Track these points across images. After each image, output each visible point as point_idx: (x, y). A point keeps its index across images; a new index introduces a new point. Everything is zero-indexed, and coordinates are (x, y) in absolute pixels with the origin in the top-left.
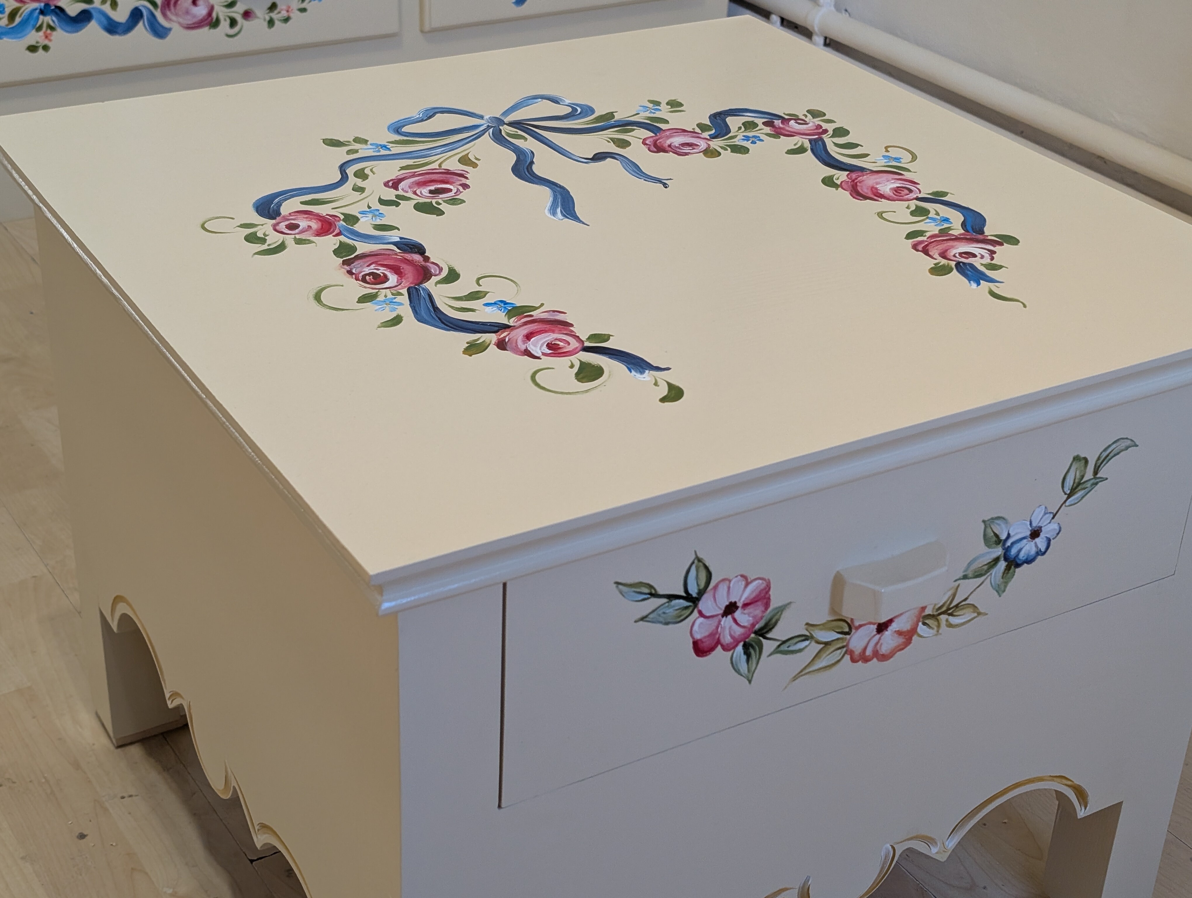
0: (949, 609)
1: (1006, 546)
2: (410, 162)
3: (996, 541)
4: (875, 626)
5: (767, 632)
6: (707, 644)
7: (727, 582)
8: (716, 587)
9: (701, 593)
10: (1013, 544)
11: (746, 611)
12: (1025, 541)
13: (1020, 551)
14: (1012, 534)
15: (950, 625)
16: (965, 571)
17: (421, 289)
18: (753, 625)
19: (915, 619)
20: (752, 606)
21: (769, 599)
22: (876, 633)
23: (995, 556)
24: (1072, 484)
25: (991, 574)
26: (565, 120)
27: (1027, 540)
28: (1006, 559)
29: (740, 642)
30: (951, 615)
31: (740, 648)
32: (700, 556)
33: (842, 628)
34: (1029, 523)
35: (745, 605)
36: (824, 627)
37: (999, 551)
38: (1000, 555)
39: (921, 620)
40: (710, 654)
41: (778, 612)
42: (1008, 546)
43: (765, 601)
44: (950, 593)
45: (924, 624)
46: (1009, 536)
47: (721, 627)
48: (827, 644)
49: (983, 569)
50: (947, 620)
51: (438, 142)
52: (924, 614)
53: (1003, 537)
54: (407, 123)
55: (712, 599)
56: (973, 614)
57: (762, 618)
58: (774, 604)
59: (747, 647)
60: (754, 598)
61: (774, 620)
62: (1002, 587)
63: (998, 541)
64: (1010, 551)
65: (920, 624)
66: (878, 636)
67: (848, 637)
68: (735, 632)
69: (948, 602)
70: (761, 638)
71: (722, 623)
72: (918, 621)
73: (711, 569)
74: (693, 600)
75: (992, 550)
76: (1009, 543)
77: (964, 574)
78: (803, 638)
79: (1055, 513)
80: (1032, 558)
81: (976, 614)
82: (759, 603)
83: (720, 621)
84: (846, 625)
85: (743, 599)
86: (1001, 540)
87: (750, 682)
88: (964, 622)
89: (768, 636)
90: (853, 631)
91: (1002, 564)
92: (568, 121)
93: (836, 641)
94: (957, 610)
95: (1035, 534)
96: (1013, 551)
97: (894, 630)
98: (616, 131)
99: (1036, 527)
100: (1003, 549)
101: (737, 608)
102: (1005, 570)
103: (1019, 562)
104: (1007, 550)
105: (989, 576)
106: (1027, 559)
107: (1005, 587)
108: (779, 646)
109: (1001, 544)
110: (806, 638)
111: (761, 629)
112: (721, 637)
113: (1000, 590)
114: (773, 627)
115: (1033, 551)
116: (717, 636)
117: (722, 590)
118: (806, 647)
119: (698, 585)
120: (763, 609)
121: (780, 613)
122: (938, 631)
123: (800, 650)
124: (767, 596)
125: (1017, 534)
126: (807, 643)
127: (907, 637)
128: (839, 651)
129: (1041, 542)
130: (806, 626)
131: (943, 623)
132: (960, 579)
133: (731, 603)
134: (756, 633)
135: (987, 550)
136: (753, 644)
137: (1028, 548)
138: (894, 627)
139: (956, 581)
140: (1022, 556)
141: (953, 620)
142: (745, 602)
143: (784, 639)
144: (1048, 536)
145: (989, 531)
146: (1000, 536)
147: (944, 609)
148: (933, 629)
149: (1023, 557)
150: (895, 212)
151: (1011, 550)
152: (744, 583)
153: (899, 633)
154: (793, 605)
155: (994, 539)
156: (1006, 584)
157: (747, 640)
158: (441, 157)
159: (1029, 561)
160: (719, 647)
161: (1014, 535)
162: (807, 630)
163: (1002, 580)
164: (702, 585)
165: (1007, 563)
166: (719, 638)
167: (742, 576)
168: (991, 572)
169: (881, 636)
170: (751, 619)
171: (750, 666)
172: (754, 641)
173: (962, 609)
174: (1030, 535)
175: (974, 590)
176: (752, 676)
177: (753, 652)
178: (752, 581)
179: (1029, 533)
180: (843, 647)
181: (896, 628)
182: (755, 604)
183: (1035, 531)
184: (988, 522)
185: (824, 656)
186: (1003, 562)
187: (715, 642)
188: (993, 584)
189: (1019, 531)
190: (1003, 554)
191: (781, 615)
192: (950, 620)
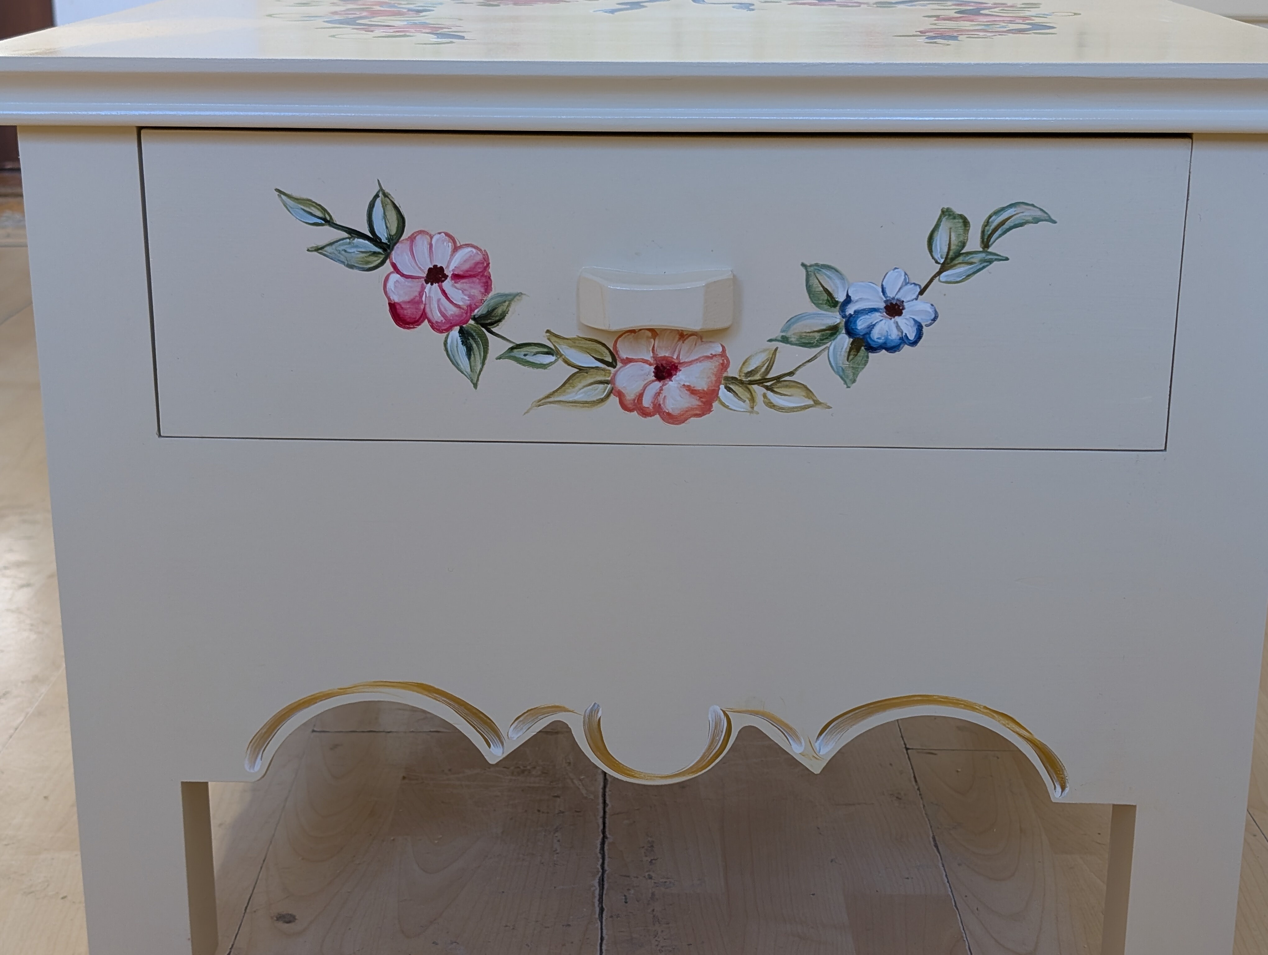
0: (765, 380)
1: (847, 314)
3: (828, 300)
4: (652, 368)
5: (492, 324)
6: (409, 312)
7: (428, 237)
8: (412, 238)
9: (394, 240)
10: (858, 313)
11: (458, 286)
12: (877, 315)
13: (871, 327)
14: (853, 297)
15: (770, 404)
16: (782, 331)
18: (471, 308)
19: (714, 378)
20: (466, 280)
21: (489, 278)
22: (654, 378)
23: (830, 322)
24: (945, 249)
25: (829, 348)
27: (879, 314)
28: (850, 332)
29: (456, 325)
30: (767, 388)
31: (455, 333)
32: (386, 189)
33: (601, 354)
34: (880, 289)
35: (457, 277)
36: (574, 342)
37: (835, 318)
38: (838, 324)
39: (723, 382)
40: (415, 327)
41: (505, 302)
42: (851, 315)
43: (484, 280)
44: (763, 356)
45: (729, 389)
46: (848, 300)
47: (427, 297)
48: (581, 370)
49: (814, 338)
52: (725, 375)
55: (409, 254)
56: (806, 399)
57: (482, 301)
58: (499, 287)
59: (465, 335)
60: (468, 270)
61: (499, 311)
62: (850, 372)
63: (832, 302)
64: (855, 322)
65: (722, 387)
66: (658, 384)
67: (612, 370)
68: (446, 310)
69: (763, 369)
70: (483, 329)
71: (427, 290)
72: (718, 383)
73: (403, 211)
74: (384, 247)
75: (824, 312)
76: (850, 310)
77: (783, 334)
78: (545, 350)
79: (922, 286)
80: (893, 344)
81: (810, 402)
82: (476, 280)
83: (423, 289)
84: (607, 351)
85: (452, 267)
86: (837, 302)
87: (475, 386)
88: (794, 408)
89: (494, 330)
90: (619, 365)
91: (845, 339)
93: (595, 370)
94: (779, 385)
95: (893, 309)
96: (861, 324)
97: (682, 383)
99: (893, 298)
100: (843, 317)
101: (446, 277)
102: (851, 349)
103: (873, 345)
104: (849, 319)
105: (823, 350)
106: (885, 343)
107: (855, 375)
108: (512, 349)
109: (838, 308)
110: (550, 352)
111: (483, 317)
112: (428, 310)
113: (846, 376)
114: (500, 321)
115: (895, 334)
116: (422, 307)
117: (421, 244)
118: (551, 364)
119: (388, 228)
120: (483, 290)
121: (507, 303)
122: (753, 408)
123: (543, 366)
124: (486, 274)
125: (861, 300)
126: (552, 358)
127: (703, 400)
128: (601, 386)
129: (905, 324)
130: (548, 334)
131: (759, 399)
132: (776, 340)
133: (435, 266)
134: (474, 319)
135: (811, 308)
136: (474, 334)
137: (886, 327)
138: (681, 377)
139: (770, 340)
140: (876, 336)
141: (775, 399)
142: (456, 273)
143: (518, 342)
144: (916, 318)
145: (814, 282)
146: (835, 296)
147: (757, 377)
148: (744, 401)
149: (878, 338)
152: (450, 245)
153: (692, 391)
154: (523, 296)
155: (825, 296)
156: (856, 371)
157: (464, 326)
159: (892, 348)
160: (426, 321)
161: (857, 301)
162: (549, 340)
163: (847, 363)
164: (394, 230)
165: (851, 340)
166: (424, 309)
167: (447, 235)
168: (828, 345)
169: (663, 385)
170: (467, 298)
171: (473, 364)
172: (475, 331)
173: (787, 386)
174: (885, 307)
175: (803, 364)
176: (478, 380)
177: (474, 345)
178: (461, 247)
179: (884, 305)
180: (607, 382)
181: (685, 382)
182: (471, 280)
183: (891, 304)
184: (812, 268)
185: (580, 385)
186: (846, 337)
187: (420, 313)
188: (833, 365)
189: (865, 297)
190: (843, 324)
191: (509, 306)
192: (767, 395)
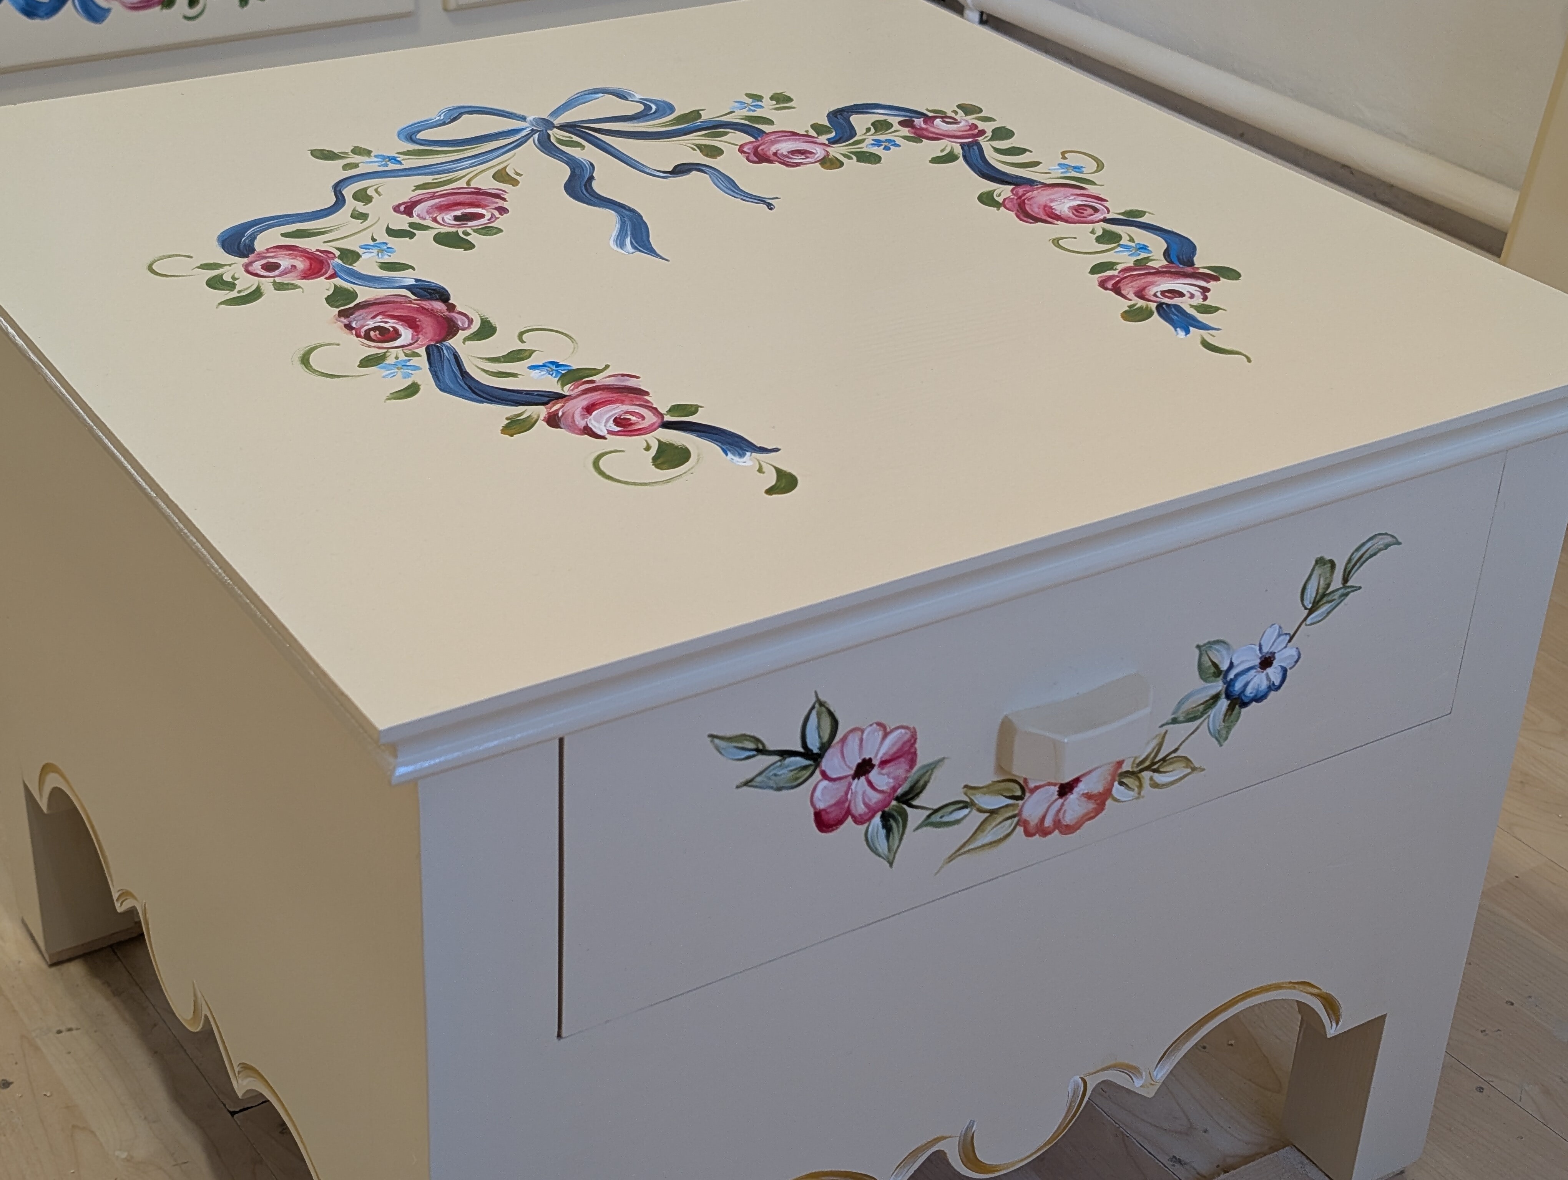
0: (1153, 764)
1: (1228, 679)
2: (428, 179)
3: (1214, 673)
4: (1057, 788)
5: (913, 798)
6: (833, 815)
7: (859, 733)
8: (844, 740)
9: (825, 747)
10: (1237, 676)
11: (884, 771)
12: (1253, 672)
13: (1246, 685)
14: (1235, 662)
15: (1155, 785)
16: (1174, 713)
17: (444, 348)
18: (895, 789)
19: (1109, 778)
20: (892, 764)
21: (915, 754)
22: (1058, 797)
23: (1213, 692)
24: (1314, 595)
25: (1209, 716)
26: (635, 121)
27: (1255, 671)
28: (1228, 697)
29: (878, 811)
30: (1155, 771)
31: (877, 820)
32: (822, 698)
33: (1011, 790)
34: (1257, 648)
35: (884, 763)
36: (988, 789)
37: (1219, 686)
38: (1220, 692)
39: (1117, 778)
40: (837, 828)
41: (927, 772)
42: (1231, 679)
43: (910, 757)
44: (1154, 743)
45: (1121, 783)
46: (1231, 666)
47: (852, 793)
48: (993, 812)
49: (1198, 710)
50: (1151, 779)
51: (465, 152)
52: (1120, 771)
53: (1224, 667)
54: (423, 127)
55: (839, 755)
56: (1185, 769)
57: (906, 779)
58: (922, 760)
59: (886, 818)
60: (895, 753)
61: (921, 783)
62: (1224, 732)
63: (1218, 672)
64: (1234, 686)
65: (1116, 783)
66: (1060, 801)
67: (1020, 802)
68: (870, 800)
69: (1152, 755)
70: (905, 806)
71: (853, 787)
72: (1113, 781)
73: (837, 715)
74: (815, 758)
75: (1209, 684)
76: (1231, 675)
77: (1173, 716)
78: (961, 805)
79: (1292, 634)
80: (1262, 694)
81: (1189, 770)
82: (902, 760)
83: (850, 785)
84: (1017, 787)
85: (880, 755)
86: (1222, 671)
87: (891, 864)
88: (1174, 781)
89: (915, 803)
90: (1028, 795)
91: (1223, 704)
92: (639, 122)
93: (1005, 809)
94: (1165, 764)
95: (1266, 662)
96: (1238, 686)
97: (1081, 793)
98: (704, 135)
99: (1267, 653)
100: (1225, 684)
101: (873, 766)
102: (1227, 710)
103: (1246, 700)
104: (1230, 684)
105: (1205, 719)
106: (1256, 696)
107: (1228, 733)
108: (929, 816)
109: (1221, 677)
110: (965, 805)
111: (906, 794)
112: (852, 806)
113: (1220, 737)
114: (921, 792)
115: (1264, 685)
116: (847, 805)
117: (853, 743)
118: (966, 816)
119: (820, 737)
120: (908, 768)
121: (929, 772)
122: (1139, 794)
123: (957, 822)
124: (913, 750)
125: (1242, 662)
126: (966, 811)
127: (1098, 801)
128: (1009, 821)
129: (1274, 673)
130: (965, 789)
131: (1146, 783)
132: (1167, 724)
133: (864, 760)
134: (898, 799)
135: (1202, 684)
136: (895, 814)
137: (1258, 681)
138: (1081, 788)
139: (1162, 726)
140: (1249, 691)
141: (1159, 778)
142: (883, 759)
143: (936, 807)
144: (1283, 665)
145: (1205, 659)
146: (1220, 666)
147: (1147, 763)
148: (1133, 790)
149: (1251, 693)
150: (1075, 238)
151: (1234, 684)
152: (881, 733)
153: (1089, 796)
154: (946, 761)
155: (1213, 670)
156: (1229, 729)
157: (887, 809)
158: (469, 172)
159: (1259, 698)
160: (850, 819)
161: (1238, 665)
162: (966, 794)
163: (1224, 724)
164: (826, 737)
165: (1229, 702)
166: (849, 807)
167: (879, 724)
168: (1209, 713)
169: (1065, 801)
170: (891, 781)
171: (891, 843)
172: (896, 810)
173: (1171, 763)
174: (1260, 663)
175: (1187, 738)
176: (894, 857)
177: (894, 825)
178: (892, 731)
179: (1259, 661)
180: (1014, 816)
181: (1084, 790)
182: (896, 762)
183: (1266, 658)
184: (1204, 647)
185: (989, 828)
186: (1225, 700)
187: (844, 812)
188: (1211, 730)
189: (1244, 659)
190: (1224, 690)
191: (931, 775)
192: (1155, 778)
